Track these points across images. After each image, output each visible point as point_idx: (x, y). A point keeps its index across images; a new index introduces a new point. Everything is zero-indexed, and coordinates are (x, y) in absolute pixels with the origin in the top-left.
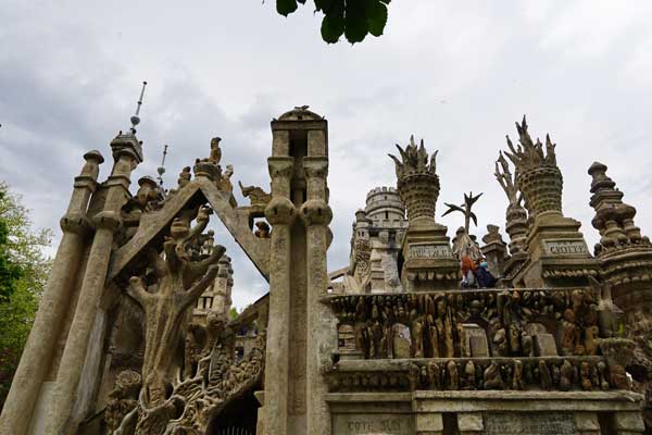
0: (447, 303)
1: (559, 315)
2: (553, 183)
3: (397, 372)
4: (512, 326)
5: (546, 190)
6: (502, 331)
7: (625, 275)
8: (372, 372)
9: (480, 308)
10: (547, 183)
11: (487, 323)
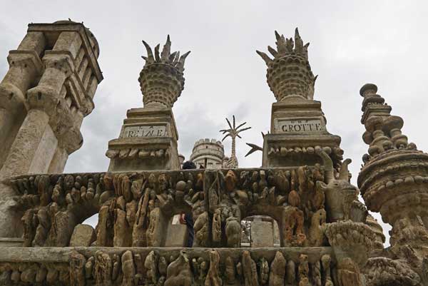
0: (147, 184)
1: (281, 197)
2: (297, 69)
3: (56, 263)
4: (218, 210)
5: (289, 75)
6: (204, 215)
7: (388, 178)
8: (26, 263)
9: (185, 191)
10: (291, 69)
11: (190, 207)
